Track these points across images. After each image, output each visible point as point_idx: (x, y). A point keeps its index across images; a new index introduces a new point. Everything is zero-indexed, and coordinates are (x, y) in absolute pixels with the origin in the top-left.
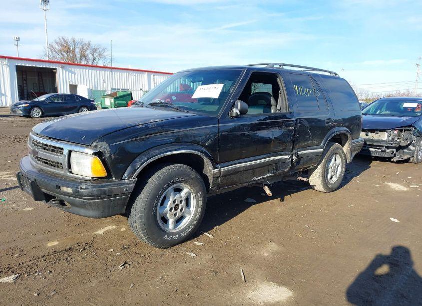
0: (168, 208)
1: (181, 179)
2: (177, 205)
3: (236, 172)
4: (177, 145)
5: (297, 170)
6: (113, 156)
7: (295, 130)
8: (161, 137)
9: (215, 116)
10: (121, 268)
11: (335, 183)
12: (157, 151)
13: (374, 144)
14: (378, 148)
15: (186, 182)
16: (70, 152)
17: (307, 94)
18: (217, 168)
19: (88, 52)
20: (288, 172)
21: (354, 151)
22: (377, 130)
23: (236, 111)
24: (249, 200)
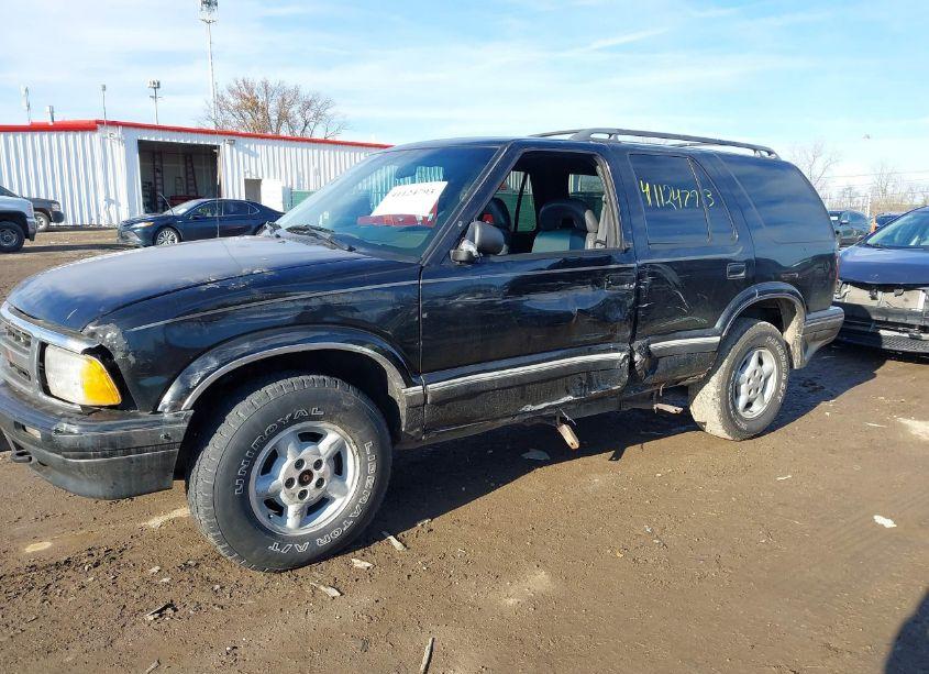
0: (281, 479)
1: (315, 411)
2: (309, 473)
3: (472, 393)
4: (300, 330)
5: (647, 386)
6: (132, 359)
7: (638, 291)
8: (259, 312)
9: (412, 260)
10: (152, 618)
11: (759, 417)
12: (247, 346)
13: (890, 320)
14: (901, 329)
15: (329, 418)
16: (44, 346)
17: (676, 202)
18: (415, 385)
19: (295, 109)
20: (621, 392)
21: (814, 340)
22: (898, 287)
23: (468, 247)
24: (534, 454)
